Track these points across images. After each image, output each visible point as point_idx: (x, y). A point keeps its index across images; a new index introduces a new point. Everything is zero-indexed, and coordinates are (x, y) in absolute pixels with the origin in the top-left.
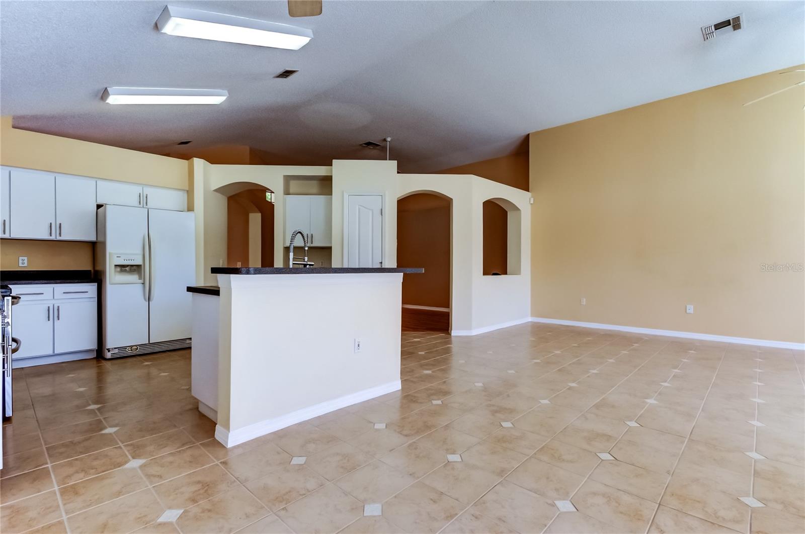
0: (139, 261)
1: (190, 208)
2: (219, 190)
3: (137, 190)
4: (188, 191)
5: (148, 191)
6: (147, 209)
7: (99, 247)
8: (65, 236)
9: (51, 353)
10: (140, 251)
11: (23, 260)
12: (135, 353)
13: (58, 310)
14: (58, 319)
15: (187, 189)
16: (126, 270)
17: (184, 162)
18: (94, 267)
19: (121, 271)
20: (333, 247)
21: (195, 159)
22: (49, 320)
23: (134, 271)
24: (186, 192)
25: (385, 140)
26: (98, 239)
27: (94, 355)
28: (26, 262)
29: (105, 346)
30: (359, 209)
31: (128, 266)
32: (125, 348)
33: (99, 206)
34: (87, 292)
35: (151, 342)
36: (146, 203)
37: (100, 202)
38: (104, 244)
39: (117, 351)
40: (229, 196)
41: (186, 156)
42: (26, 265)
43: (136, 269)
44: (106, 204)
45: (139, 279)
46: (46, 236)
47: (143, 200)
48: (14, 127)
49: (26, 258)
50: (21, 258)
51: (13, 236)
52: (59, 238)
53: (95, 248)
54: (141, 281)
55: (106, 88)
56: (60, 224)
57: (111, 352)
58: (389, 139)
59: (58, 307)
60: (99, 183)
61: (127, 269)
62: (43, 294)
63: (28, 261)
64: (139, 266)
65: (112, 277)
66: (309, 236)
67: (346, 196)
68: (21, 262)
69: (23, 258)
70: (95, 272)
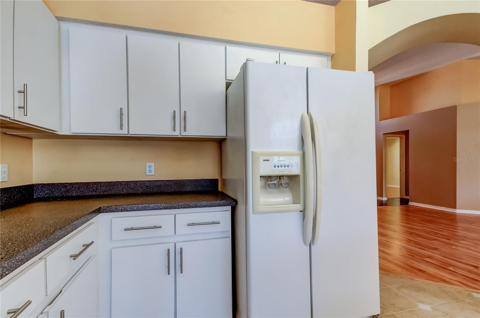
0: (296, 170)
4: (333, 56)
7: (229, 148)
8: (192, 131)
11: (150, 167)
13: (181, 253)
14: (181, 272)
15: (334, 52)
16: (274, 184)
18: (221, 173)
22: (169, 274)
24: (330, 58)
26: (228, 135)
28: (153, 169)
34: (218, 223)
42: (153, 173)
45: (295, 203)
49: (152, 164)
50: (148, 164)
52: (184, 134)
53: (223, 149)
54: (299, 207)
56: (185, 112)
59: (181, 249)
61: (277, 182)
63: (155, 167)
64: (293, 179)
65: (256, 198)
68: (148, 169)
69: (150, 164)
70: (224, 181)
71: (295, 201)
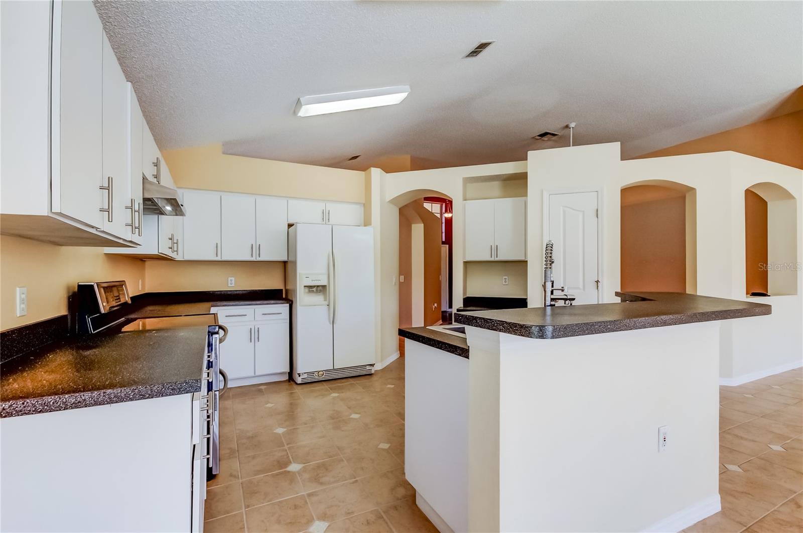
0: (324, 281)
1: (367, 222)
2: (393, 201)
3: (321, 206)
5: (330, 207)
6: (331, 226)
7: (289, 266)
8: (263, 258)
9: (253, 374)
10: (325, 271)
11: (231, 280)
12: (322, 378)
13: (258, 331)
14: (258, 341)
15: (364, 202)
16: (313, 291)
17: (361, 174)
18: (285, 287)
19: (309, 292)
20: (528, 261)
21: (372, 169)
22: (251, 341)
23: (320, 291)
24: (364, 205)
25: (567, 127)
26: (290, 259)
27: (286, 377)
28: (233, 282)
29: (296, 370)
30: (564, 212)
31: (314, 286)
32: (313, 373)
33: (290, 226)
34: (281, 313)
35: (335, 368)
36: (329, 219)
37: (291, 222)
38: (294, 263)
39: (305, 376)
40: (400, 206)
41: (364, 168)
42: (233, 285)
43: (321, 289)
44: (297, 223)
45: (325, 301)
46: (248, 258)
47: (326, 216)
48: (224, 153)
49: (233, 279)
50: (230, 279)
51: (224, 258)
52: (259, 259)
53: (286, 267)
54: (327, 303)
55: (299, 99)
56: (259, 245)
57: (301, 377)
58: (572, 125)
59: (258, 328)
60: (290, 201)
61: (314, 289)
62: (246, 315)
63: (235, 281)
64: (324, 287)
65: (302, 298)
66: (493, 248)
67: (546, 195)
68: (229, 282)
69: (231, 278)
70: (287, 291)
71: (325, 300)
